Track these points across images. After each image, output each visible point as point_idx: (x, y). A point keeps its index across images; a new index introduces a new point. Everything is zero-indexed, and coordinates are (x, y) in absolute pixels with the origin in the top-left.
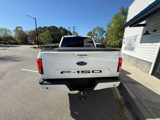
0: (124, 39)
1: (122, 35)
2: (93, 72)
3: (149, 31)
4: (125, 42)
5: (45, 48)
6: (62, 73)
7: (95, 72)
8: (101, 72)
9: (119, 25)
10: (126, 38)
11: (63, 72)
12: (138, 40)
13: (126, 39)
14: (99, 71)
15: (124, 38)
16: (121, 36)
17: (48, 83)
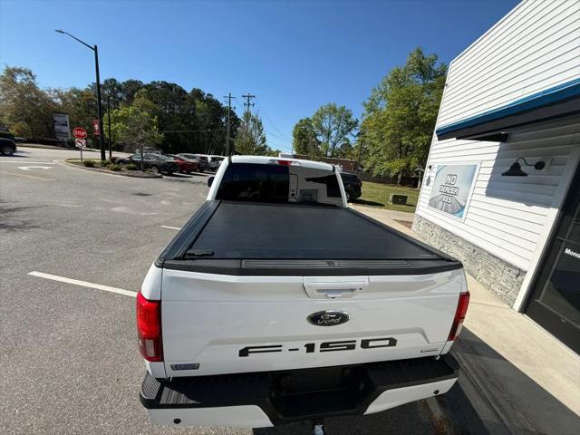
0: (430, 167)
1: (411, 144)
2: (365, 344)
4: (432, 179)
5: (134, 169)
6: (244, 353)
7: (371, 344)
8: (393, 342)
9: (406, 109)
10: (436, 165)
11: (250, 350)
12: (479, 184)
13: (435, 170)
14: (387, 342)
15: (428, 165)
16: (408, 146)
17: (183, 399)
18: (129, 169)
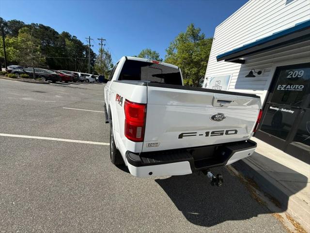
0: (207, 78)
1: (189, 72)
3: (253, 71)
4: (208, 84)
5: (27, 77)
10: (210, 77)
11: (184, 135)
12: (232, 84)
13: (209, 80)
15: (205, 77)
18: (24, 77)
